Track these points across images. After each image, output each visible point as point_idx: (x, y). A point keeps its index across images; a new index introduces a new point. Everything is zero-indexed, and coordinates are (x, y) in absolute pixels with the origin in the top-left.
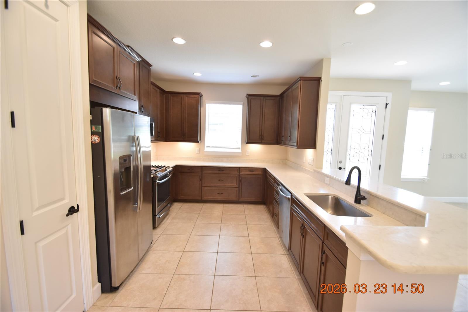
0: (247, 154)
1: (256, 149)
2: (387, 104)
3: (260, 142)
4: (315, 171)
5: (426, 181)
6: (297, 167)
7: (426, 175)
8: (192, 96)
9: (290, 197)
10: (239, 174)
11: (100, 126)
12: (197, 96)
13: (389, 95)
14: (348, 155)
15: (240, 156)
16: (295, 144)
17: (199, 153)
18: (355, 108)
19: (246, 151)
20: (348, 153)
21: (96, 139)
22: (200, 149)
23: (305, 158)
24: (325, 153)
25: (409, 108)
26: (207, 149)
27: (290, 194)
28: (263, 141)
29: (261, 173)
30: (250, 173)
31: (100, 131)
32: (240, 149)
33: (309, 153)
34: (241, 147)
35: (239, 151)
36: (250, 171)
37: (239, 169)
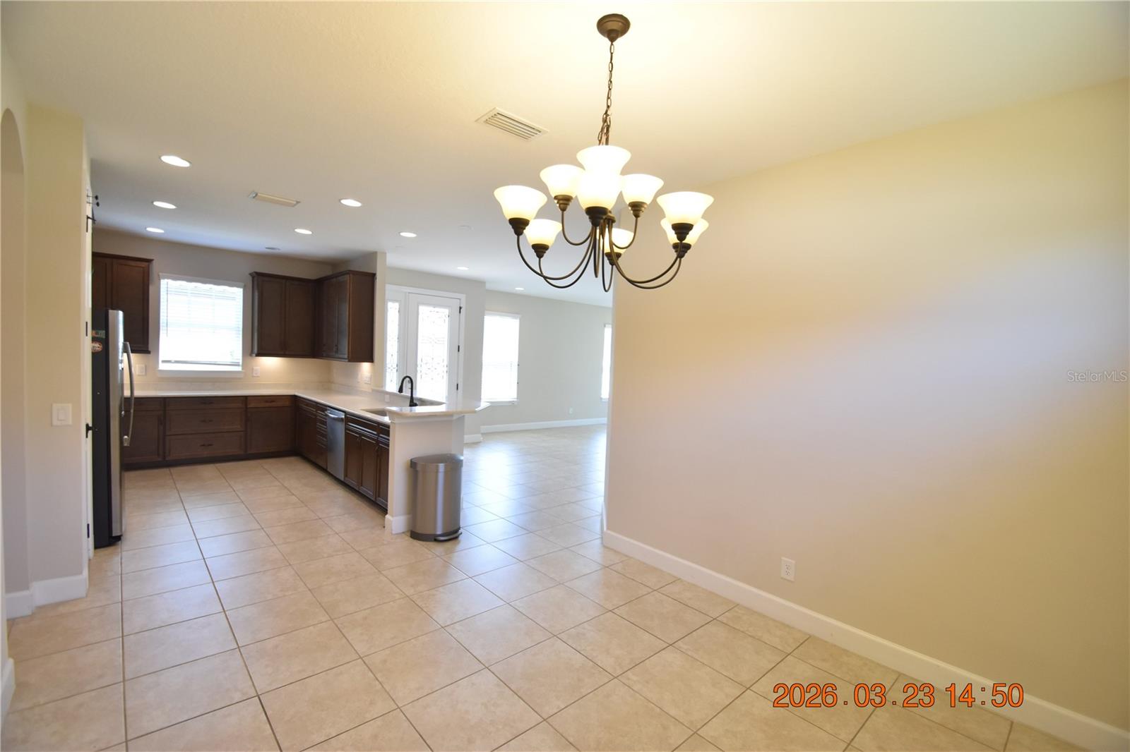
0: (255, 375)
1: (271, 364)
2: (460, 308)
3: (282, 353)
4: (373, 390)
5: (516, 404)
6: (349, 389)
7: (516, 396)
8: (133, 263)
9: (343, 417)
10: (247, 408)
11: (104, 332)
12: (144, 264)
13: (463, 297)
14: (419, 372)
15: (240, 379)
16: (346, 356)
17: (144, 374)
18: (423, 310)
19: (253, 369)
20: (418, 369)
21: (98, 346)
22: (146, 366)
23: (359, 376)
24: (388, 370)
25: (486, 312)
26: (162, 367)
27: (344, 414)
28: (287, 353)
29: (287, 403)
30: (268, 405)
31: (104, 337)
32: (239, 365)
33: (366, 367)
34: (241, 361)
35: (239, 369)
36: (267, 402)
37: (246, 398)
